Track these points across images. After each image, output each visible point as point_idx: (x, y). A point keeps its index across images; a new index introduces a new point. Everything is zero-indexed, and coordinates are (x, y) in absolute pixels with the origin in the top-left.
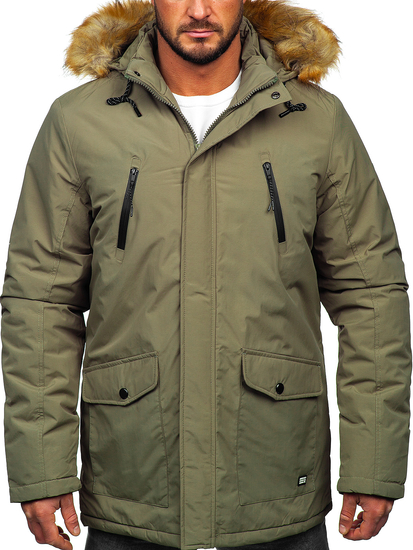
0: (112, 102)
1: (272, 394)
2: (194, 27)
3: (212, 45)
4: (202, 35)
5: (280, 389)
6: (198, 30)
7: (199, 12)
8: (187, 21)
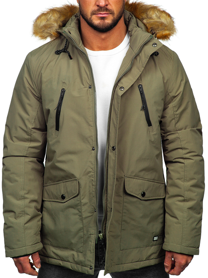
0: (58, 53)
1: (140, 196)
2: (100, 11)
3: (109, 21)
4: (104, 15)
5: (143, 195)
6: (102, 13)
7: (102, 3)
8: (96, 8)
